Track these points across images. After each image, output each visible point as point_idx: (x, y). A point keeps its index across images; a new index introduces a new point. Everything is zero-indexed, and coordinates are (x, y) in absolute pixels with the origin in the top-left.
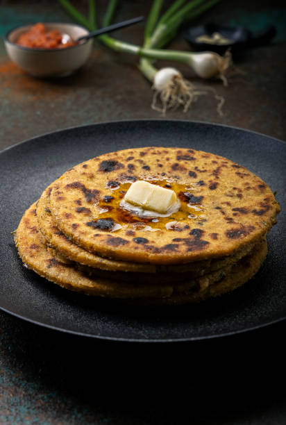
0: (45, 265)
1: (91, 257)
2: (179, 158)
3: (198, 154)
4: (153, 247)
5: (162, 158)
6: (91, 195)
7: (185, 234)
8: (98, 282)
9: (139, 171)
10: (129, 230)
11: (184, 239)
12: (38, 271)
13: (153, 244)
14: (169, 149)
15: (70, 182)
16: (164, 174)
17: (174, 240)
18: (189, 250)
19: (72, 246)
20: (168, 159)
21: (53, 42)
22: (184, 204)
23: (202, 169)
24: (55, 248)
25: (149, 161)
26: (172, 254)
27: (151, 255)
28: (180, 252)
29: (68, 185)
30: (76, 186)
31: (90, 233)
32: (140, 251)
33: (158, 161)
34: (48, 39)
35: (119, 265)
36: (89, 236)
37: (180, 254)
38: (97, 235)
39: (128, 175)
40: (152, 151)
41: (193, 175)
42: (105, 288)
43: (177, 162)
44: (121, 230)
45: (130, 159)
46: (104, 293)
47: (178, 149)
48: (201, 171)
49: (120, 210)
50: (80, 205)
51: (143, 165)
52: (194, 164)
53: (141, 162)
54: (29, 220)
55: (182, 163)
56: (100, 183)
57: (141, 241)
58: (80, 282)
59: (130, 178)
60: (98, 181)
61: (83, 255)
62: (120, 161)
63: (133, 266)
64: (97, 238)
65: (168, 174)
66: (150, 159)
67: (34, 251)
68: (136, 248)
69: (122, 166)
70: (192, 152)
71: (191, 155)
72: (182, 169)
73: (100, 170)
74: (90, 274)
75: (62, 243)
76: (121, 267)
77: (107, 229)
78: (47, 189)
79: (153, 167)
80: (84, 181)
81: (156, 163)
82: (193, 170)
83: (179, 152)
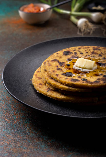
0: (46, 91)
1: (65, 87)
2: (94, 49)
3: (101, 48)
4: (90, 82)
5: (87, 50)
6: (62, 64)
7: (101, 77)
8: (68, 97)
9: (79, 55)
10: (79, 76)
11: (101, 79)
12: (44, 93)
13: (89, 81)
14: (89, 47)
15: (53, 59)
16: (89, 56)
17: (97, 79)
18: (105, 82)
19: (57, 83)
20: (90, 50)
21: (37, 10)
22: (99, 66)
23: (104, 53)
24: (50, 84)
25: (82, 51)
26: (98, 84)
27: (90, 85)
28: (101, 83)
29: (52, 60)
30: (55, 60)
31: (63, 78)
32: (85, 83)
33: (86, 51)
34: (35, 9)
35: (76, 89)
36: (64, 79)
37: (101, 84)
38: (67, 78)
39: (75, 56)
40: (83, 47)
41: (100, 55)
42: (71, 99)
43: (93, 51)
44: (75, 76)
45: (75, 50)
46: (71, 100)
47: (93, 46)
48: (103, 54)
49: (73, 69)
50: (58, 67)
51: (80, 53)
52: (100, 52)
53: (79, 51)
54: (37, 74)
55: (95, 51)
56: (64, 59)
57: (84, 80)
58: (61, 97)
59: (75, 57)
60: (63, 59)
61: (61, 86)
62: (71, 51)
63: (82, 89)
64: (67, 79)
65: (91, 55)
66: (82, 50)
67: (40, 86)
68: (83, 82)
69: (72, 53)
70: (99, 47)
71: (99, 48)
72: (96, 53)
73: (64, 55)
74: (65, 94)
75: (53, 82)
76: (77, 90)
77: (70, 76)
78: (44, 62)
79: (84, 53)
80: (58, 58)
81: (85, 51)
82: (100, 54)
83: (94, 47)
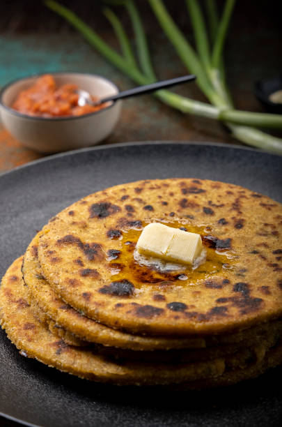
0: (53, 351)
1: (117, 336)
2: (185, 192)
3: (206, 184)
4: (196, 313)
5: (164, 193)
6: (92, 251)
7: (227, 292)
8: (130, 368)
9: (140, 214)
10: (156, 292)
11: (231, 299)
12: (45, 360)
13: (194, 310)
14: (168, 181)
15: (60, 237)
16: (173, 215)
17: (219, 301)
18: (244, 312)
19: (89, 323)
20: (172, 194)
22: (211, 250)
23: (218, 204)
24: (64, 329)
25: (149, 199)
26: (224, 321)
27: (198, 325)
28: (232, 316)
29: (59, 241)
30: (69, 240)
31: (108, 303)
32: (182, 322)
33: (160, 197)
35: (157, 342)
36: (109, 307)
37: (234, 320)
38: (119, 305)
39: (129, 219)
40: (148, 186)
41: (208, 212)
43: (184, 197)
44: (145, 295)
45: (124, 198)
46: (140, 380)
47: (180, 181)
48: (217, 207)
49: (133, 265)
50: (82, 265)
51: (143, 206)
52: (206, 198)
53: (140, 201)
54: (10, 290)
55: (190, 197)
57: (178, 307)
58: (105, 369)
59: (132, 224)
60: (94, 231)
61: (105, 334)
62: (112, 202)
63: (176, 341)
64: (120, 309)
65: (178, 214)
66: (149, 196)
67: (30, 332)
68: (177, 318)
69: (117, 209)
70: (198, 182)
71: (199, 187)
72: (194, 205)
73: (92, 217)
74: (117, 357)
75: (75, 322)
76: (159, 344)
77: (128, 295)
78: (30, 247)
79: (156, 206)
80: (75, 232)
81: (158, 200)
82: (207, 206)
83: (183, 184)
